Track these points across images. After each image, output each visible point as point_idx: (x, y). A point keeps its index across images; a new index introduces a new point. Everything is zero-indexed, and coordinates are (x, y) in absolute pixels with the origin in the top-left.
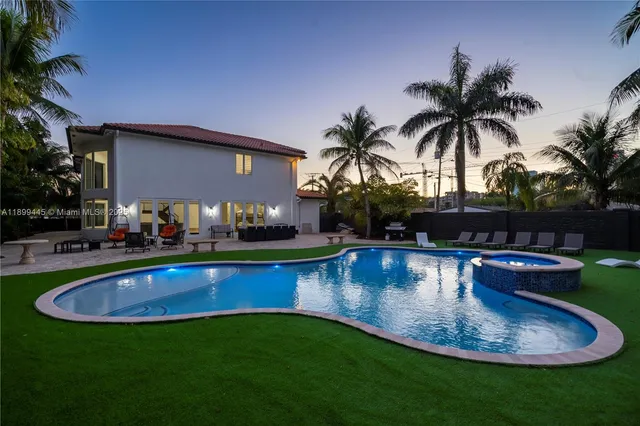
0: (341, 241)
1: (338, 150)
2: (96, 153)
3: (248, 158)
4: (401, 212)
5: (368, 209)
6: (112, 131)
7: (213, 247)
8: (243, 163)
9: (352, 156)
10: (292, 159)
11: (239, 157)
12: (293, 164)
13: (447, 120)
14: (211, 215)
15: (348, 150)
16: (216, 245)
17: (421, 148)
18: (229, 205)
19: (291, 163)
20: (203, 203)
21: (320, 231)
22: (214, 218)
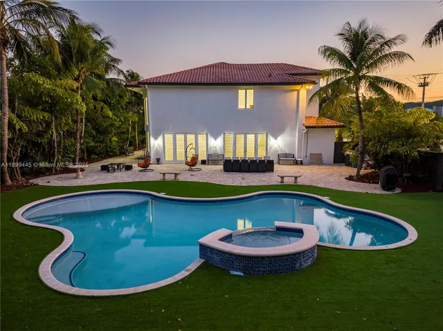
0: (296, 182)
3: (251, 92)
7: (176, 176)
8: (246, 98)
10: (298, 87)
11: (241, 93)
12: (301, 92)
14: (216, 145)
18: (232, 136)
19: (298, 91)
20: (209, 136)
21: (334, 162)
22: (218, 148)
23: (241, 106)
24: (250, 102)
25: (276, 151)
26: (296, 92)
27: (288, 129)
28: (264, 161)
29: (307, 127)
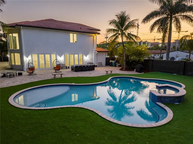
0: (111, 73)
1: (114, 30)
2: (13, 34)
3: (75, 35)
4: (139, 60)
5: (125, 58)
6: (19, 27)
7: (61, 76)
8: (73, 37)
9: (119, 34)
10: (94, 35)
11: (71, 35)
12: (95, 37)
13: (165, 16)
14: (60, 60)
15: (118, 31)
16: (62, 75)
17: (152, 28)
18: (68, 55)
19: (93, 36)
20: (57, 55)
21: (106, 65)
22: (62, 61)
23: (71, 41)
24: (75, 40)
25: (86, 62)
26: (93, 37)
27: (90, 52)
28: (85, 66)
29: (98, 52)
